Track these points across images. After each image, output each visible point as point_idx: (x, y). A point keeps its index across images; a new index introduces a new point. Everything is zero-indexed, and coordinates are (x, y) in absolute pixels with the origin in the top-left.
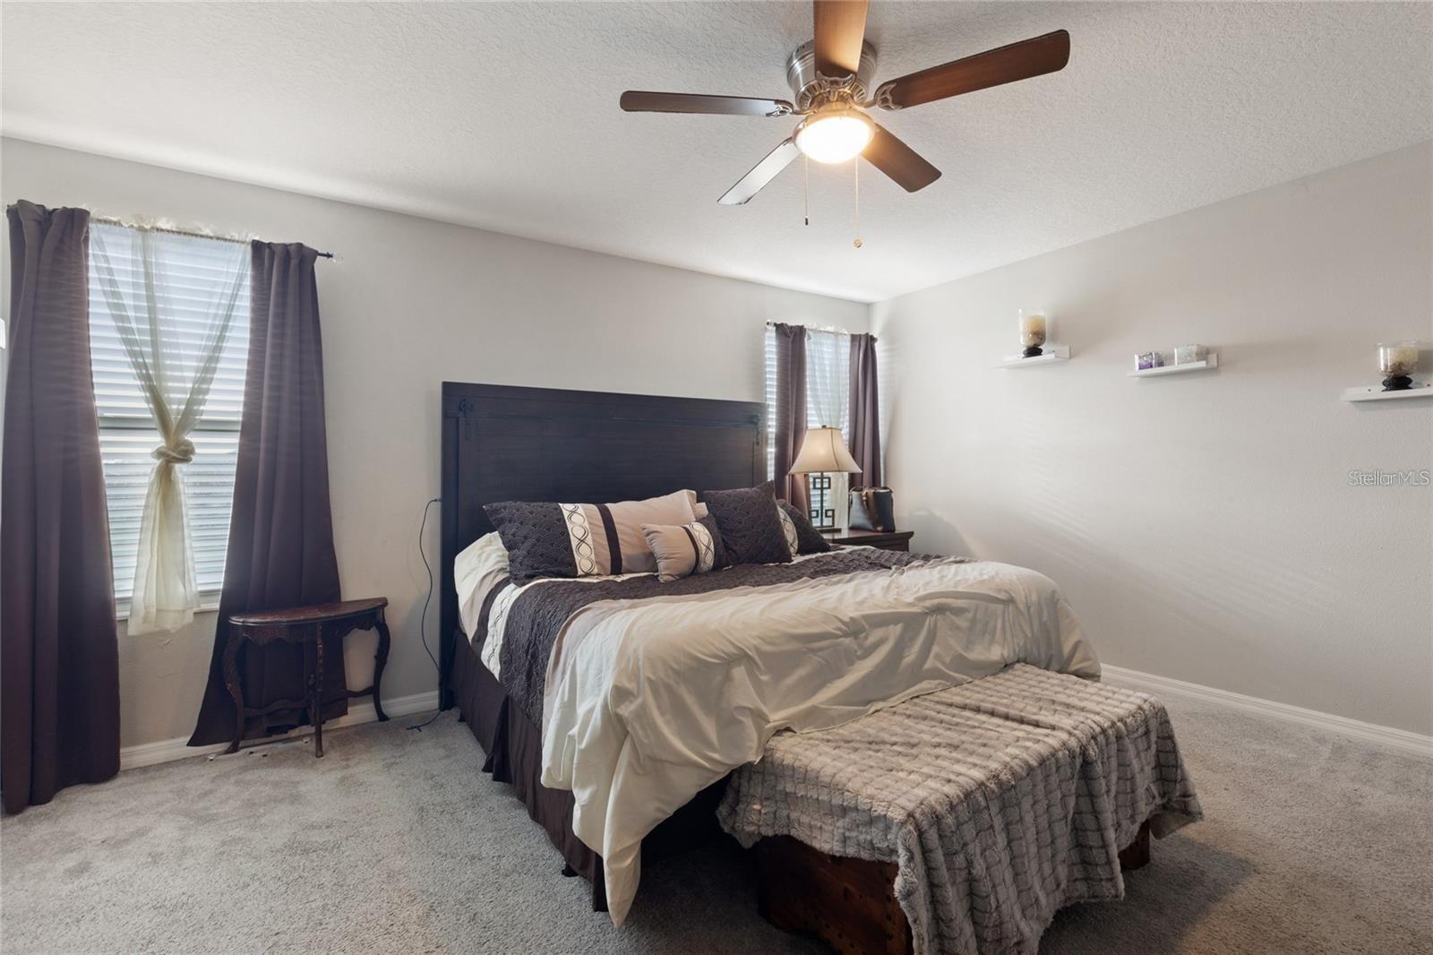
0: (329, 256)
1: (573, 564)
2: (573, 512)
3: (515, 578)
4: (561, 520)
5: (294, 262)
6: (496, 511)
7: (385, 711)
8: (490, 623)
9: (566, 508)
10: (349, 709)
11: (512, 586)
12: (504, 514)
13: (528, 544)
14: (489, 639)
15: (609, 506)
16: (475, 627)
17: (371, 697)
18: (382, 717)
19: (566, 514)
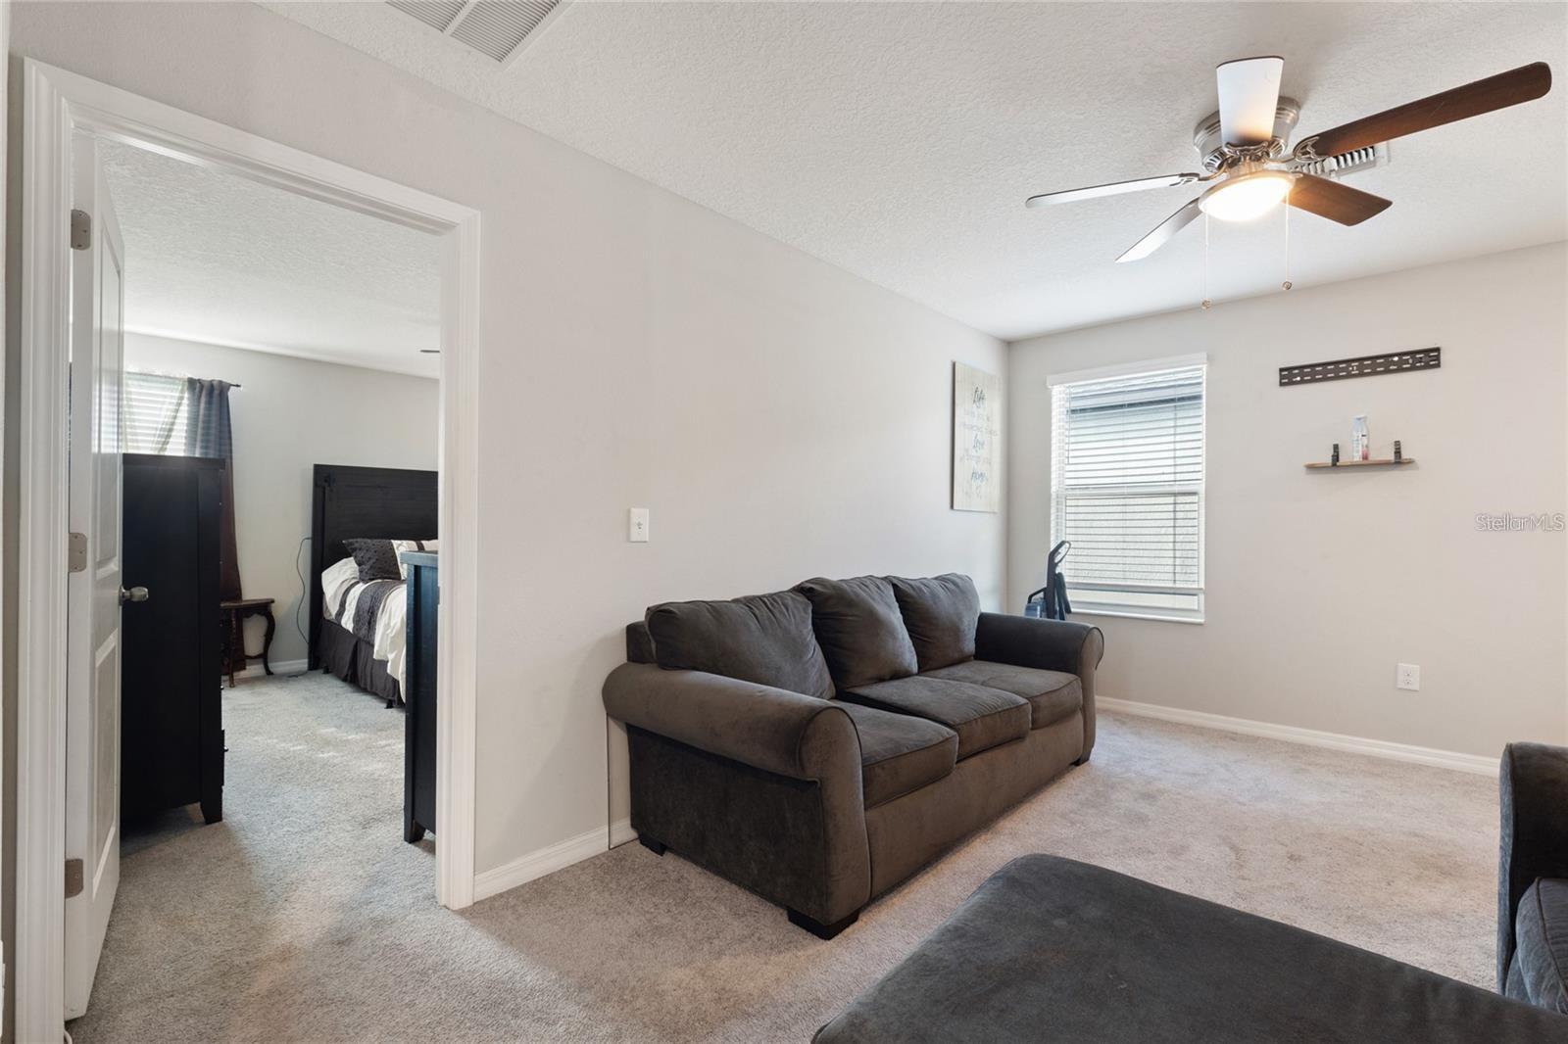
0: (238, 386)
1: (398, 574)
2: (400, 545)
3: (362, 580)
4: (392, 549)
5: (216, 392)
6: (351, 544)
7: (272, 670)
8: (347, 604)
9: (395, 543)
10: (247, 667)
11: (361, 584)
12: (356, 545)
13: (371, 562)
14: (346, 613)
15: (423, 542)
16: (337, 608)
17: (261, 660)
18: (269, 673)
19: (395, 546)
